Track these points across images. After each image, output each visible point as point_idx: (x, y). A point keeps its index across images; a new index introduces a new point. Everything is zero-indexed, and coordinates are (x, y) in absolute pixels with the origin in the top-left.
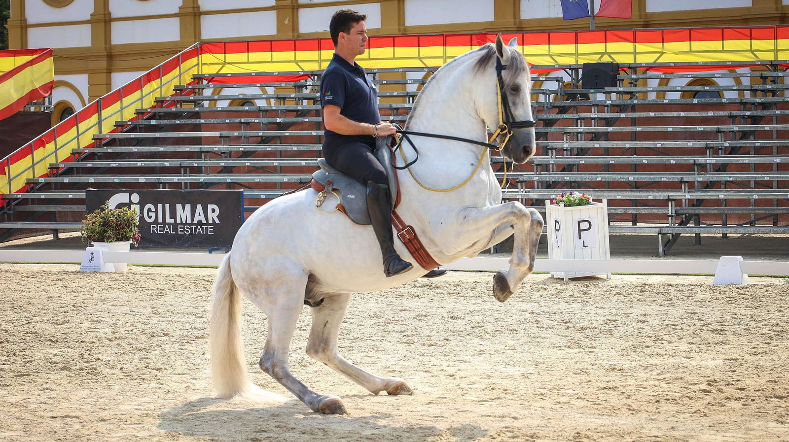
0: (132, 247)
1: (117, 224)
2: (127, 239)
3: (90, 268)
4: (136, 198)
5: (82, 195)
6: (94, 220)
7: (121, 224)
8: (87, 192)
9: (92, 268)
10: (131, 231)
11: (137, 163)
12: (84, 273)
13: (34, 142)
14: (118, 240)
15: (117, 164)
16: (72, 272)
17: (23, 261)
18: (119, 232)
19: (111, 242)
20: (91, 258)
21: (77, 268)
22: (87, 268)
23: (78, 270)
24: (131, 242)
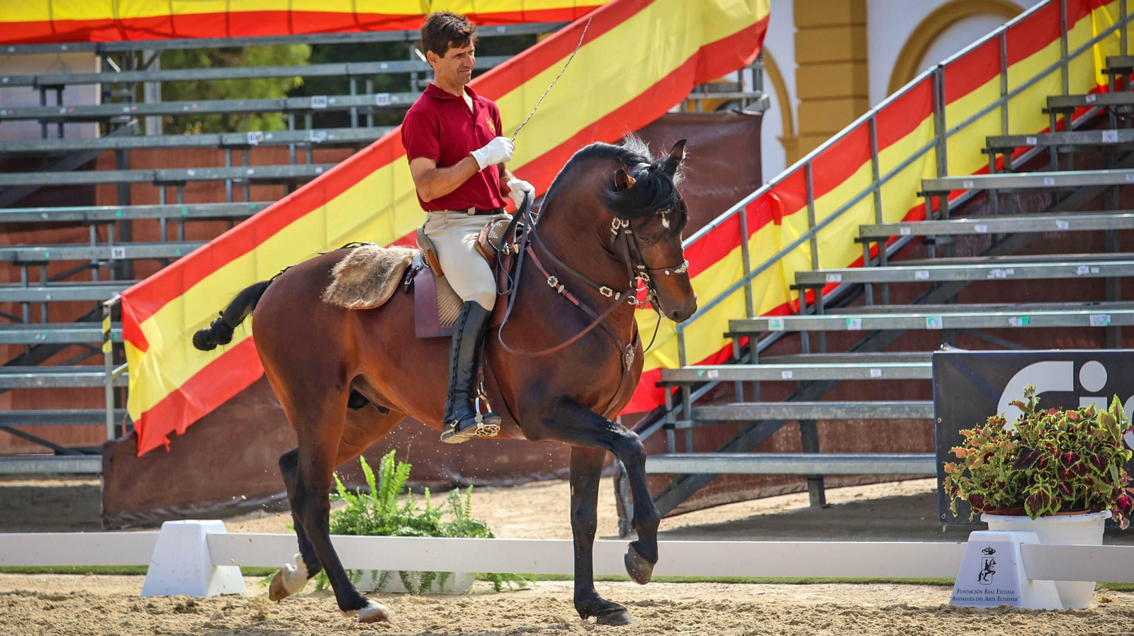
0: (1112, 532)
1: (1064, 459)
2: (1097, 506)
3: (984, 596)
4: (1095, 375)
5: (920, 367)
6: (990, 445)
7: (1076, 458)
8: (936, 359)
9: (989, 596)
10: (1108, 479)
11: (1076, 268)
12: (968, 612)
13: (748, 206)
14: (1067, 509)
15: (1012, 272)
16: (931, 610)
17: (752, 576)
18: (1069, 485)
19: (1047, 514)
20: (987, 567)
21: (942, 598)
22: (975, 596)
23: (947, 602)
24: (1108, 514)
